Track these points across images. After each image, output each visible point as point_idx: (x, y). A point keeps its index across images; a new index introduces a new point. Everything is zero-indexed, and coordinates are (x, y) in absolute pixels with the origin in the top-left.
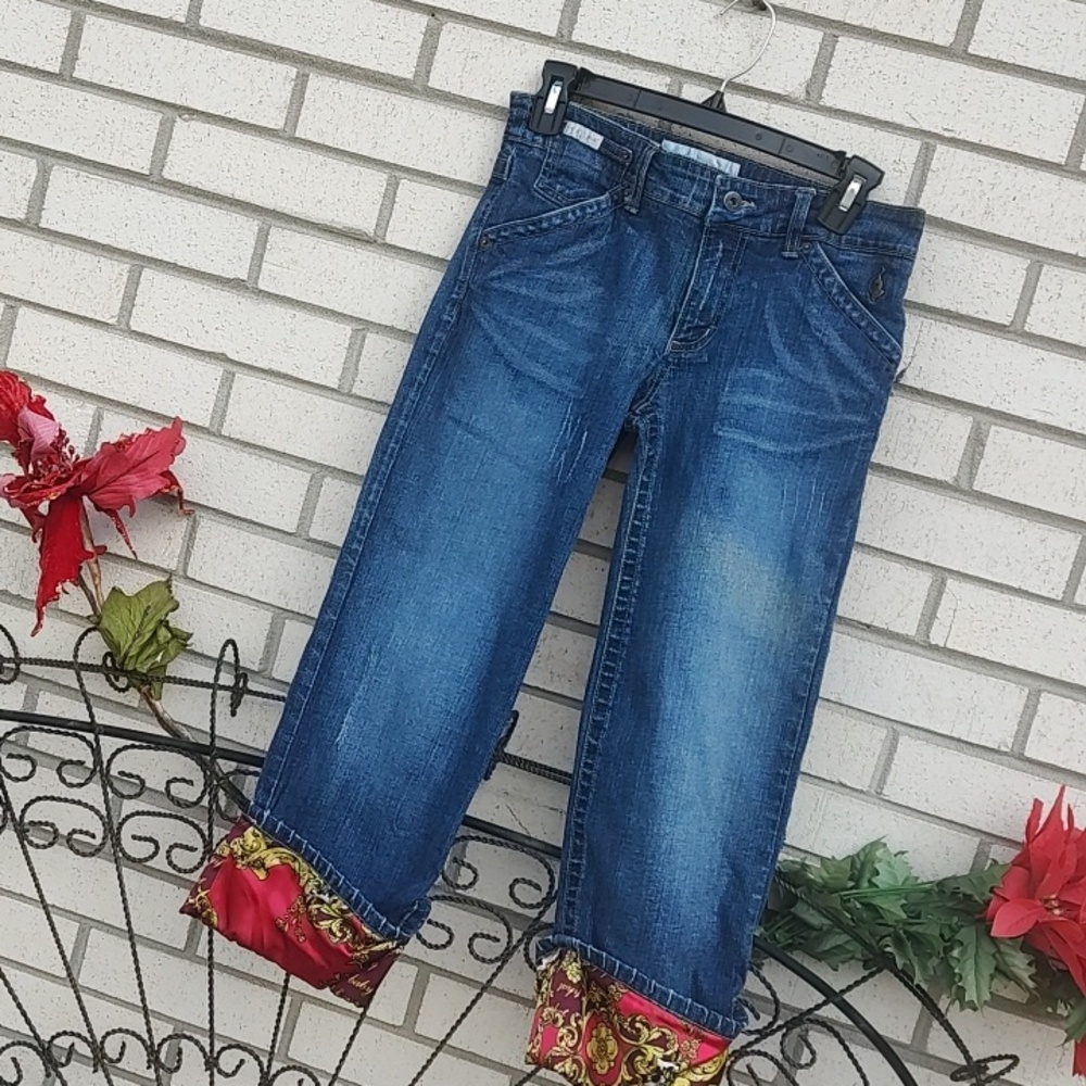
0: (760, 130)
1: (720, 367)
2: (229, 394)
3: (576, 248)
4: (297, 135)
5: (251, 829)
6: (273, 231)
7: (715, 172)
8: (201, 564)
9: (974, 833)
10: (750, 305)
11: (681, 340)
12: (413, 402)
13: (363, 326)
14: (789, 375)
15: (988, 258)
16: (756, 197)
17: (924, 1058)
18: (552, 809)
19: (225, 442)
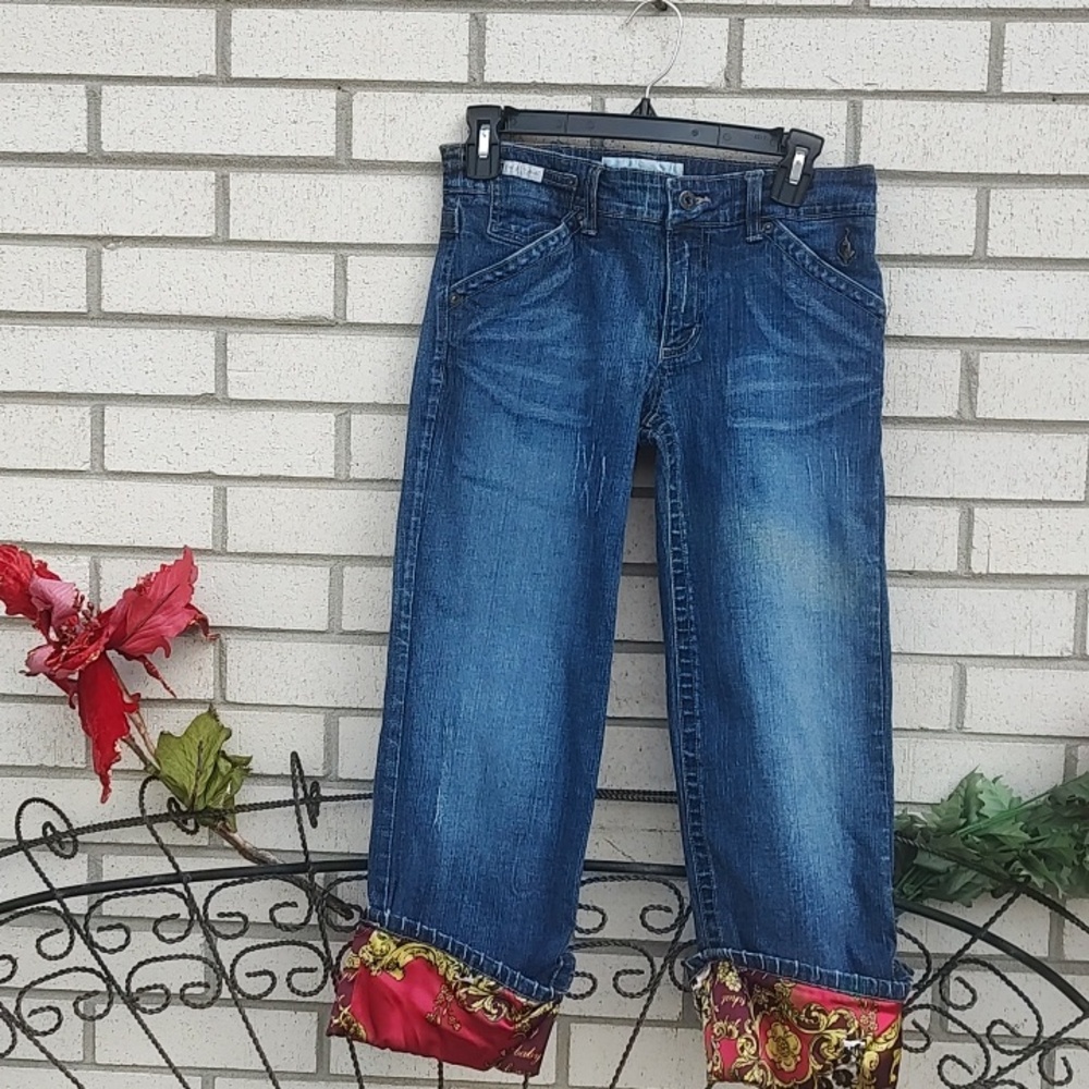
0: (693, 126)
1: (715, 362)
2: (225, 509)
3: (545, 283)
4: (231, 237)
5: (375, 933)
6: (229, 338)
7: (663, 177)
8: (238, 686)
9: (1058, 740)
10: (729, 295)
11: (671, 346)
12: (423, 471)
13: (345, 410)
14: (784, 353)
15: (937, 196)
16: (708, 191)
17: (1063, 965)
18: (651, 830)
19: (232, 559)
